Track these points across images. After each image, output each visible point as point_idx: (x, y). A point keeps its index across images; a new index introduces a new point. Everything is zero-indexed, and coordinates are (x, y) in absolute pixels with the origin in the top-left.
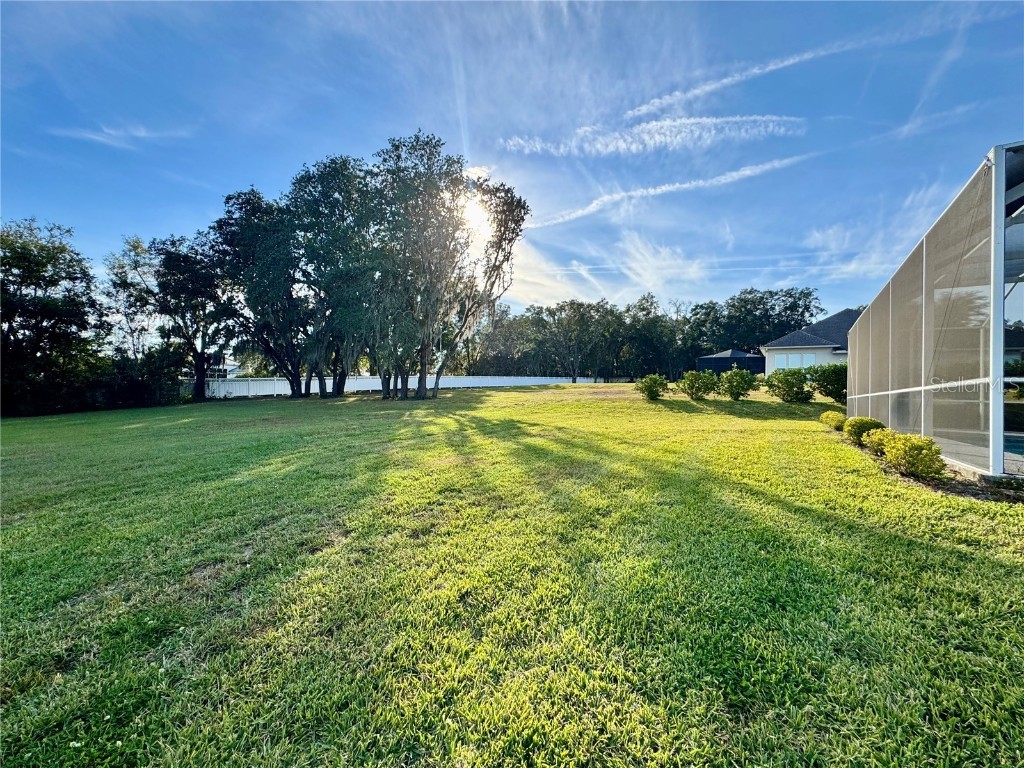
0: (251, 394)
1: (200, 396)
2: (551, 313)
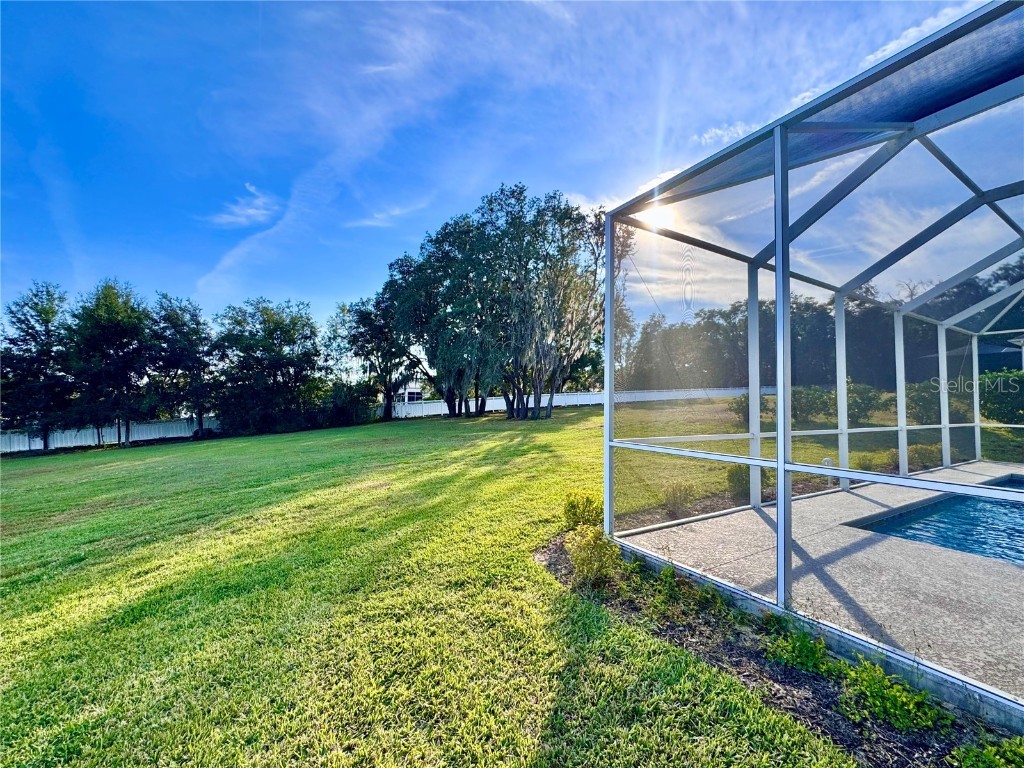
0: (424, 413)
1: (388, 416)
2: (725, 315)
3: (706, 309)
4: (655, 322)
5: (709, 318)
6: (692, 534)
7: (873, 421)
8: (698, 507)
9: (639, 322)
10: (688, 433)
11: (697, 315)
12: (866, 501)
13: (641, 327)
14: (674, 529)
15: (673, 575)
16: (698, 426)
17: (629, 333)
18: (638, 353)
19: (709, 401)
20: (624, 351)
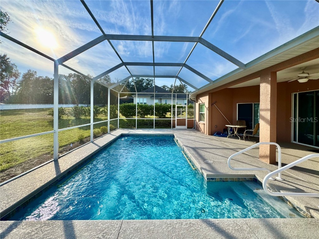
4: (31, 74)
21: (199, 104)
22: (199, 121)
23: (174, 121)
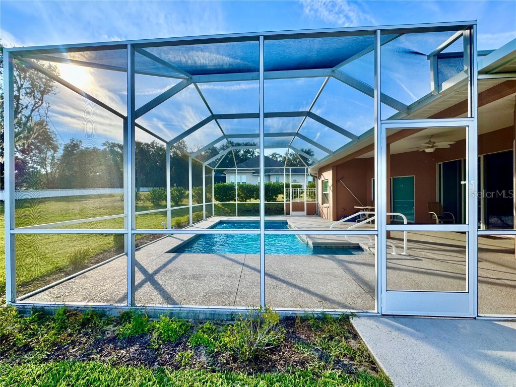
2: (120, 147)
3: (110, 142)
4: (74, 144)
5: (111, 147)
6: (85, 280)
7: (183, 203)
8: (93, 261)
9: (62, 143)
10: (94, 216)
11: (104, 144)
12: (176, 240)
13: (63, 146)
14: (72, 280)
15: (65, 313)
16: (102, 210)
17: (53, 149)
18: (60, 164)
19: (111, 196)
20: (49, 161)
21: (322, 181)
22: (322, 205)
23: (288, 205)
